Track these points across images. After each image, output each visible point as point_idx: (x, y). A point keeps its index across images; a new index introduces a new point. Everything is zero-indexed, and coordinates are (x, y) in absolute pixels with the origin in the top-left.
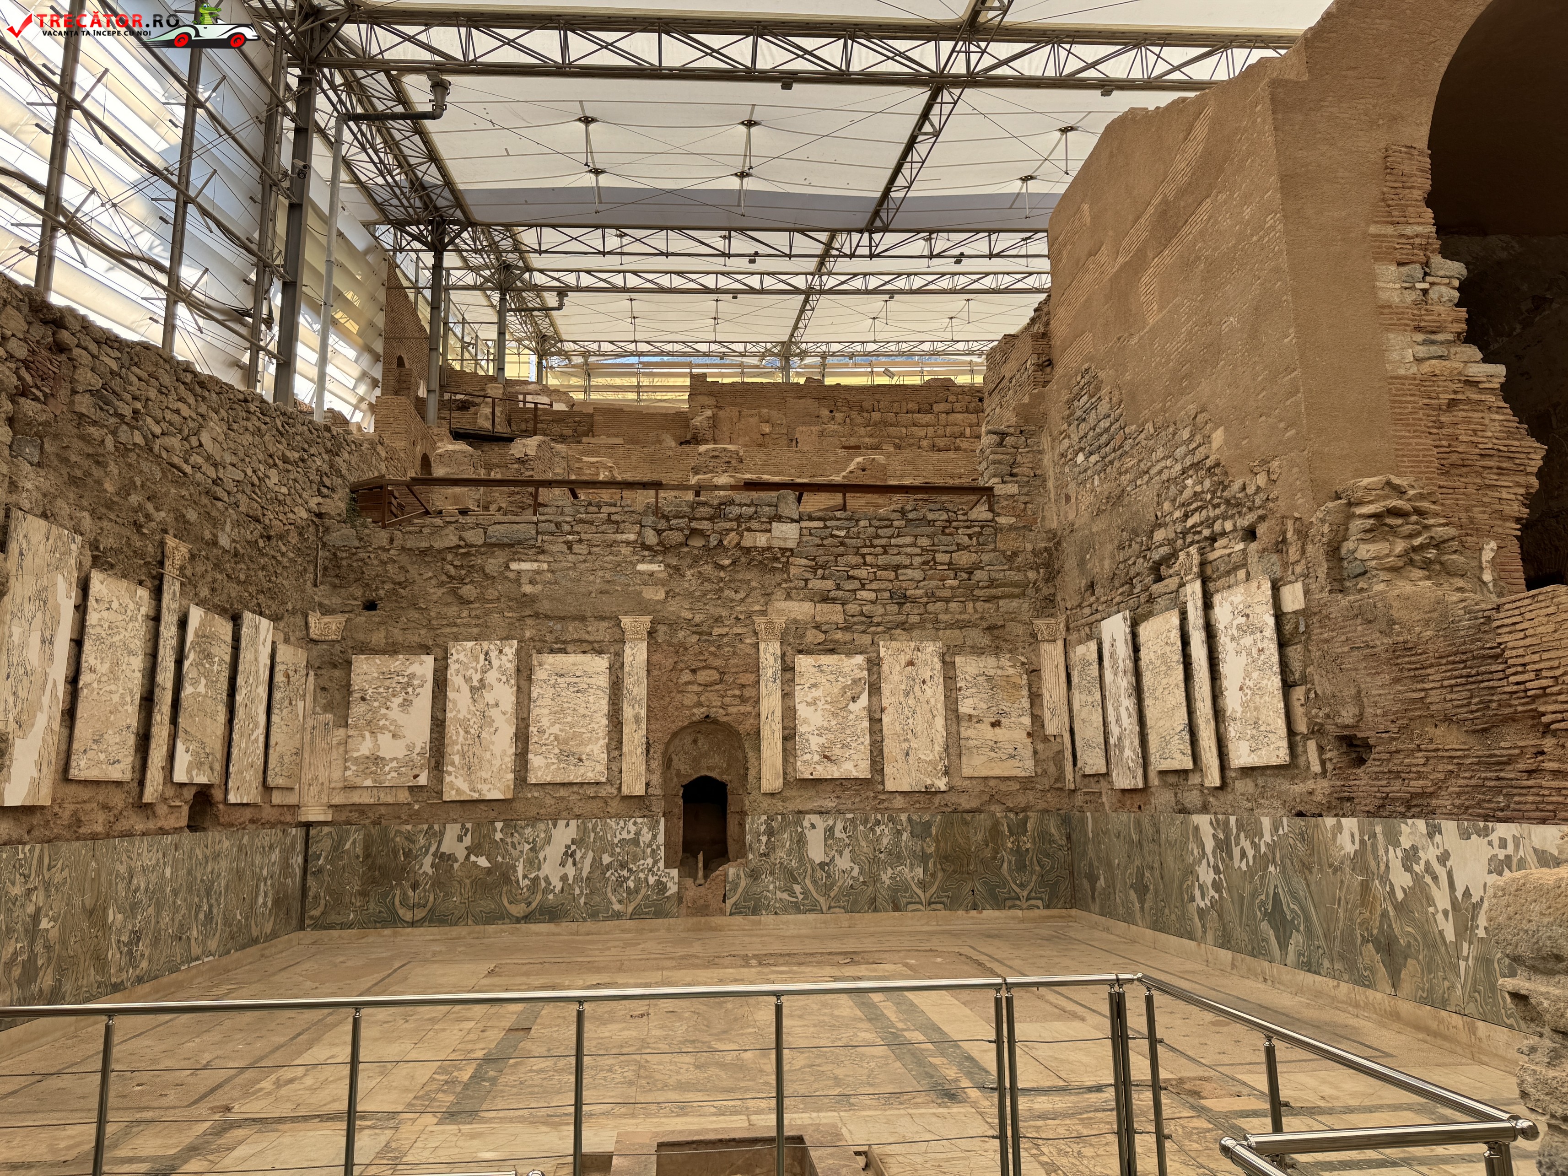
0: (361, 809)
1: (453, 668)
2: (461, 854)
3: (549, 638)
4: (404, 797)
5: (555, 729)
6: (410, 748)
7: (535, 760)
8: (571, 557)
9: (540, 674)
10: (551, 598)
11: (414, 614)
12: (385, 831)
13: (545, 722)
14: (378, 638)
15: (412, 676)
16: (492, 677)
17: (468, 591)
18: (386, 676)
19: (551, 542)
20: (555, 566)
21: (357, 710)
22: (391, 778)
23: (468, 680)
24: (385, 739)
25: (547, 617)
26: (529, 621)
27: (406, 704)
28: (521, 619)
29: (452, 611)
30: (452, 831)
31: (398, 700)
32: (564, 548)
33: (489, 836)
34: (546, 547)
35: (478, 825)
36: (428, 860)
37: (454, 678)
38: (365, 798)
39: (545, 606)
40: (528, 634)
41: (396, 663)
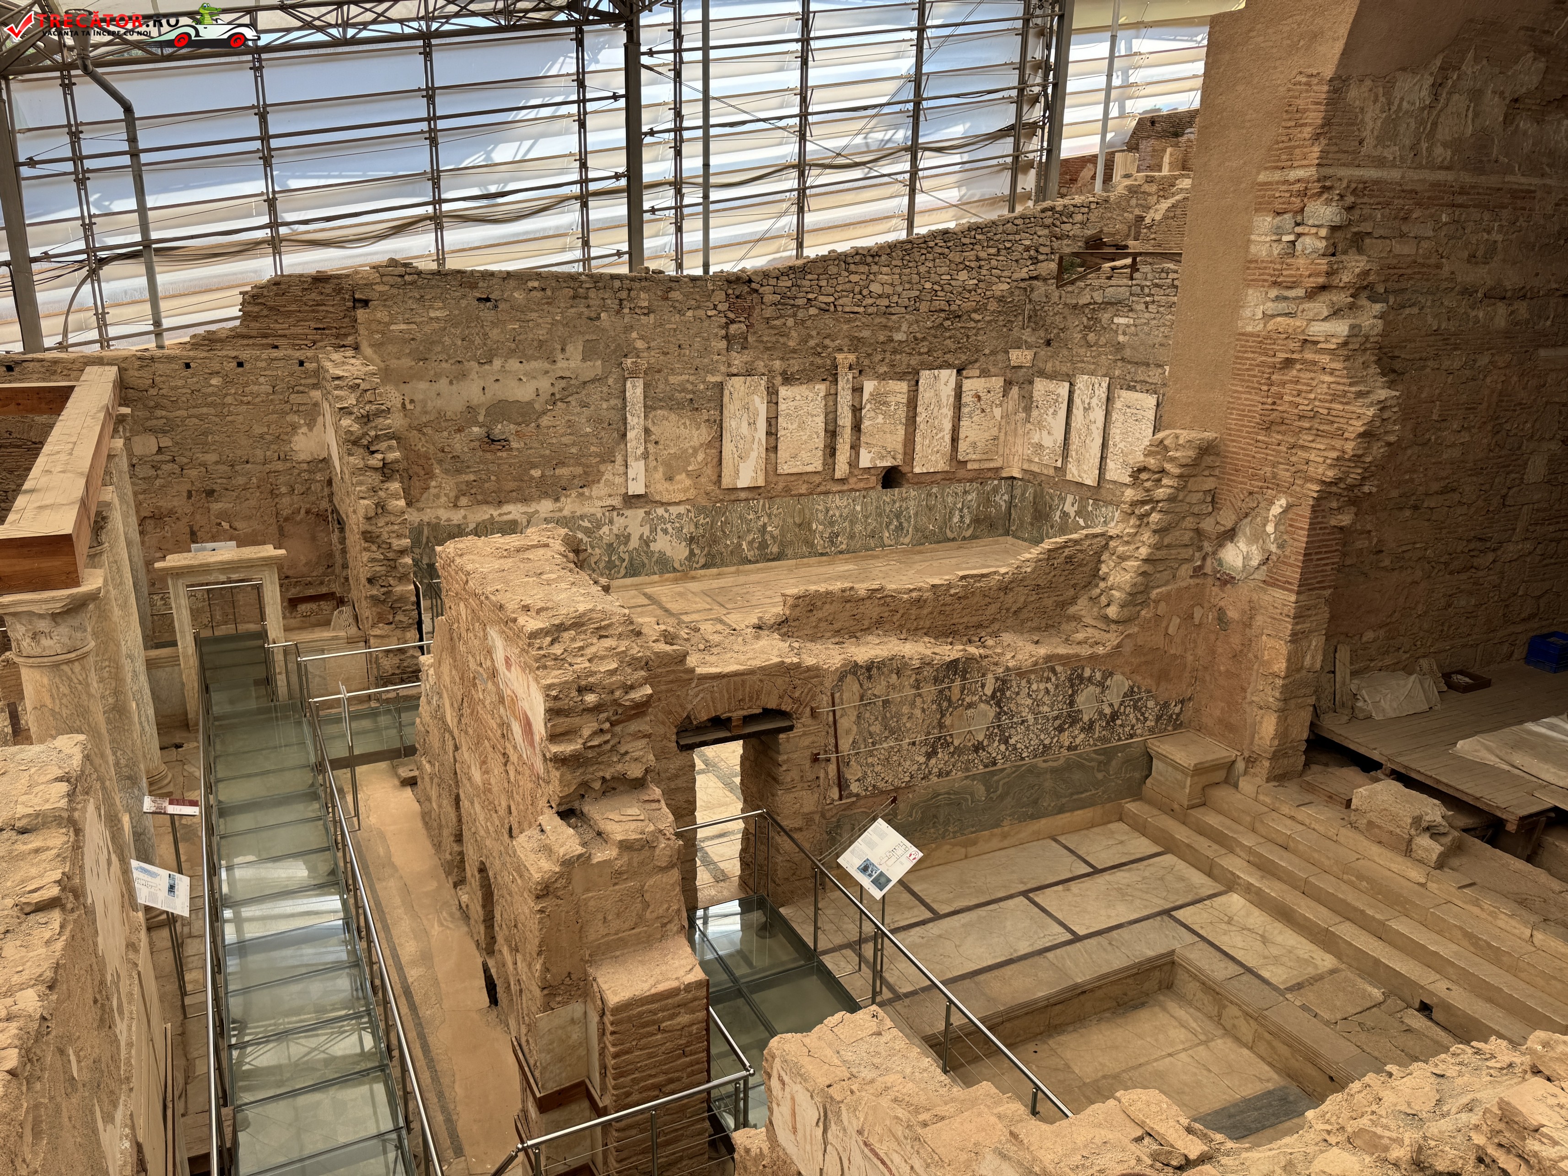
0: (1032, 473)
1: (1077, 392)
2: (1072, 514)
3: (1128, 377)
4: (1052, 472)
5: (1122, 445)
6: (1055, 442)
7: (1110, 464)
8: (1147, 315)
9: (1118, 404)
10: (1133, 348)
11: (1065, 352)
12: (1042, 490)
13: (1118, 439)
14: (1049, 367)
15: (1058, 395)
16: (1094, 401)
17: (1091, 337)
18: (1049, 393)
19: (1138, 303)
20: (1138, 322)
21: (1035, 413)
22: (1046, 460)
23: (1083, 402)
24: (1044, 433)
25: (1129, 362)
26: (1119, 364)
27: (1055, 413)
28: (1115, 361)
29: (1082, 351)
30: (1070, 499)
31: (1051, 410)
32: (1143, 307)
33: (1085, 507)
34: (1135, 306)
35: (1081, 498)
36: (1058, 513)
37: (1077, 400)
38: (1036, 469)
39: (1128, 353)
40: (1117, 373)
41: (1052, 385)
